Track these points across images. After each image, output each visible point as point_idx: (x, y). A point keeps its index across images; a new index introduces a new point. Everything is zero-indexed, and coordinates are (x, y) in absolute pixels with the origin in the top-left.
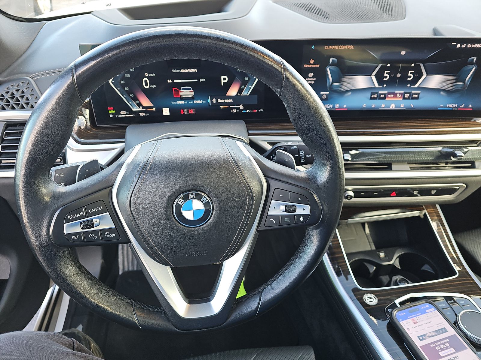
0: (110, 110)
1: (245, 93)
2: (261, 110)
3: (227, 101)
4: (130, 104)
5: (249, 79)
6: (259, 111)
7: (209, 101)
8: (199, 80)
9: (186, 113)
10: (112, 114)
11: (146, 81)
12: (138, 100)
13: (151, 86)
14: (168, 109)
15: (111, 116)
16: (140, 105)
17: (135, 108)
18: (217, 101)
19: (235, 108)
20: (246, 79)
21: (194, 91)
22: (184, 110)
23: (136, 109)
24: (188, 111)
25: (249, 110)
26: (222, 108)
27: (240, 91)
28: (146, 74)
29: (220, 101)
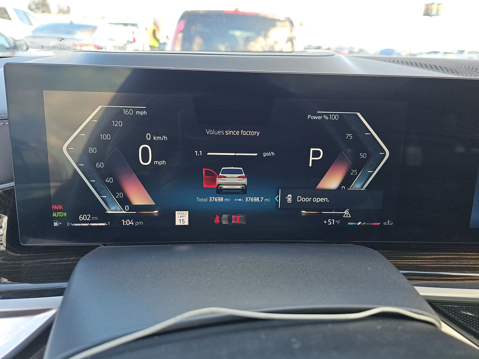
0: (56, 211)
1: (356, 186)
2: (389, 223)
3: (317, 200)
4: (102, 198)
5: (369, 156)
6: (385, 224)
7: (278, 198)
8: (260, 155)
9: (225, 222)
10: (58, 219)
11: (145, 150)
12: (121, 190)
13: (156, 162)
14: (187, 212)
15: (56, 224)
16: (125, 201)
17: (113, 208)
18: (294, 199)
19: (332, 217)
20: (363, 156)
21: (247, 176)
22: (221, 216)
23: (115, 209)
24: (230, 219)
25: (363, 222)
26: (303, 215)
27: (347, 181)
28: (148, 135)
29: (301, 199)
